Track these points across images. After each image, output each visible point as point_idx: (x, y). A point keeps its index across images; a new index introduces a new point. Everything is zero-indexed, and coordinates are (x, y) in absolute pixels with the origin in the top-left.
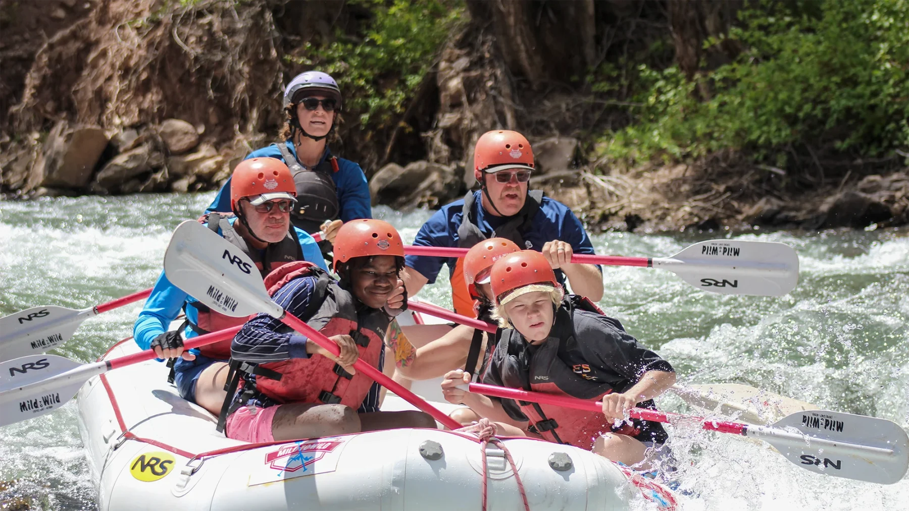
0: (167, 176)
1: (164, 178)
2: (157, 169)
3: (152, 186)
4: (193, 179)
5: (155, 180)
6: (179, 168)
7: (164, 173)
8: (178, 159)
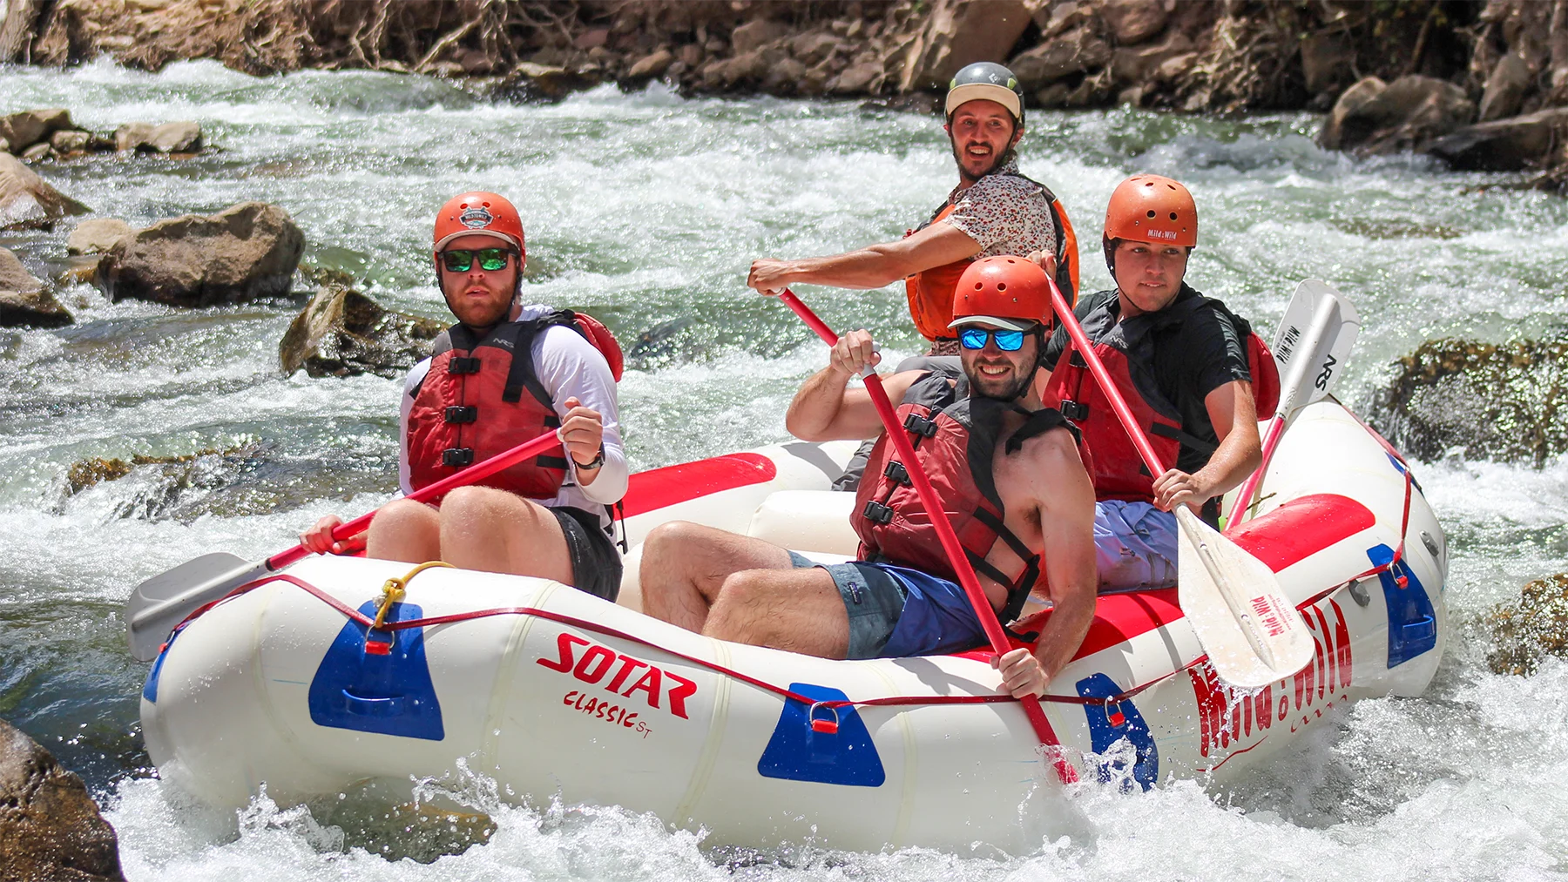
0: (1109, 79)
1: (1105, 83)
2: (1094, 69)
3: (1085, 95)
4: (1149, 87)
5: (1091, 84)
6: (1130, 68)
7: (1105, 76)
8: (1126, 51)
